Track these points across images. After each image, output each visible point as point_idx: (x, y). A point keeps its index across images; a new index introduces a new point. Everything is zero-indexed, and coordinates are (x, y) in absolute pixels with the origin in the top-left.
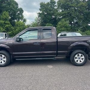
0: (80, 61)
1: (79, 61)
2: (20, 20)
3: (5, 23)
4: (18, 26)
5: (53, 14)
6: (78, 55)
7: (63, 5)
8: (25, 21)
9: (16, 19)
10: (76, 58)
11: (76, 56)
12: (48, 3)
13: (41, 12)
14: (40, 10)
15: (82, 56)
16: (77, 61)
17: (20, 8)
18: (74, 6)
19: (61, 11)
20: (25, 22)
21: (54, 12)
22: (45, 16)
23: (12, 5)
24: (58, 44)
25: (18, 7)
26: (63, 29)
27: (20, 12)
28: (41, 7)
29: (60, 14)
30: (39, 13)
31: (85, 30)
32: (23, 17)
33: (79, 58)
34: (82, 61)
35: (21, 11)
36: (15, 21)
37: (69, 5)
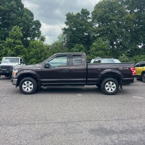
0: (112, 90)
1: (110, 90)
2: (36, 39)
3: (14, 43)
4: (33, 47)
5: (85, 30)
6: (109, 83)
7: (100, 17)
8: (43, 39)
9: (30, 36)
10: (107, 86)
11: (107, 84)
12: (79, 14)
13: (67, 27)
14: (66, 23)
15: (113, 84)
16: (108, 89)
17: (37, 21)
18: (116, 19)
19: (97, 25)
20: (43, 41)
21: (87, 27)
22: (73, 32)
23: (25, 16)
24: (89, 71)
25: (33, 19)
26: (100, 52)
27: (36, 26)
28: (67, 19)
29: (96, 30)
30: (65, 29)
31: (134, 54)
32: (40, 33)
33: (110, 87)
34: (114, 90)
35: (38, 24)
36: (29, 39)
37: (110, 18)
